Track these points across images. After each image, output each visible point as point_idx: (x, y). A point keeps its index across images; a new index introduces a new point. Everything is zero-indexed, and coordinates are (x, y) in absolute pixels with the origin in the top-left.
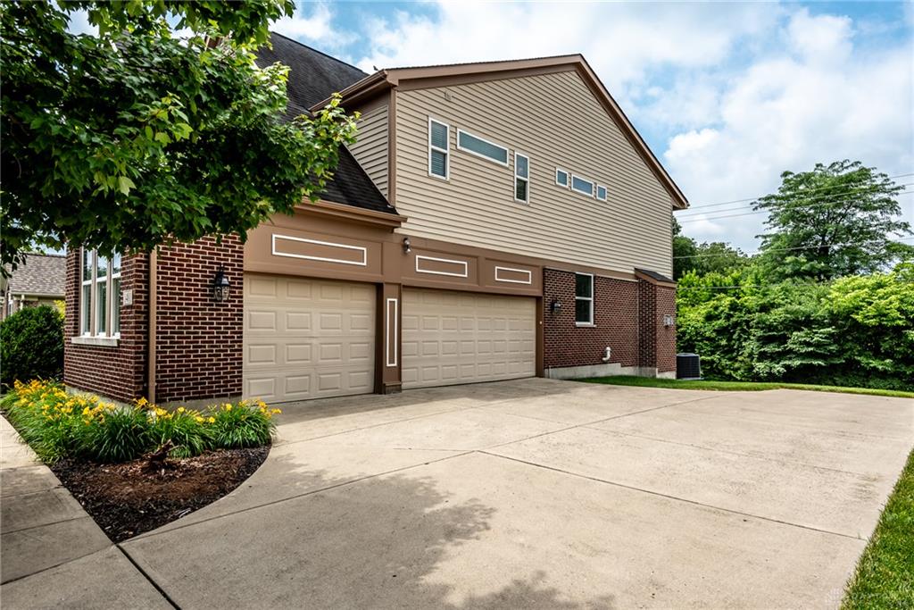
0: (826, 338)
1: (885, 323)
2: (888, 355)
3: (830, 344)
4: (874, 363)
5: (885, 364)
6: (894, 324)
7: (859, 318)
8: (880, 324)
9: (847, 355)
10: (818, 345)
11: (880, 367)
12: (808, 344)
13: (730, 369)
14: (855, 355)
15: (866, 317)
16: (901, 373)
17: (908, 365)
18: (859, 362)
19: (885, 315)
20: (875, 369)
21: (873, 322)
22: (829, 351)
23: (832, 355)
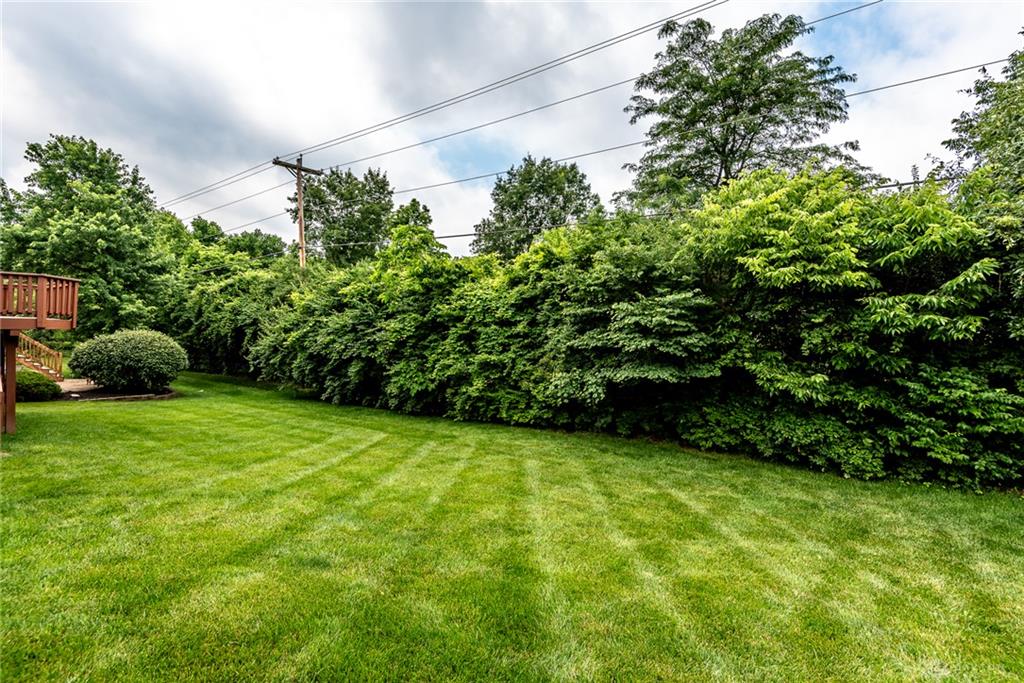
0: (680, 317)
1: (818, 278)
2: (817, 360)
3: (689, 333)
4: (789, 381)
5: (813, 387)
6: (838, 281)
7: (754, 263)
8: (805, 281)
9: (727, 359)
10: (664, 333)
11: (800, 394)
12: (644, 331)
13: (528, 379)
14: (744, 359)
15: (772, 263)
16: (844, 404)
17: (859, 387)
18: (753, 377)
19: (817, 258)
20: (786, 394)
21: (787, 274)
22: (686, 348)
23: (693, 358)
